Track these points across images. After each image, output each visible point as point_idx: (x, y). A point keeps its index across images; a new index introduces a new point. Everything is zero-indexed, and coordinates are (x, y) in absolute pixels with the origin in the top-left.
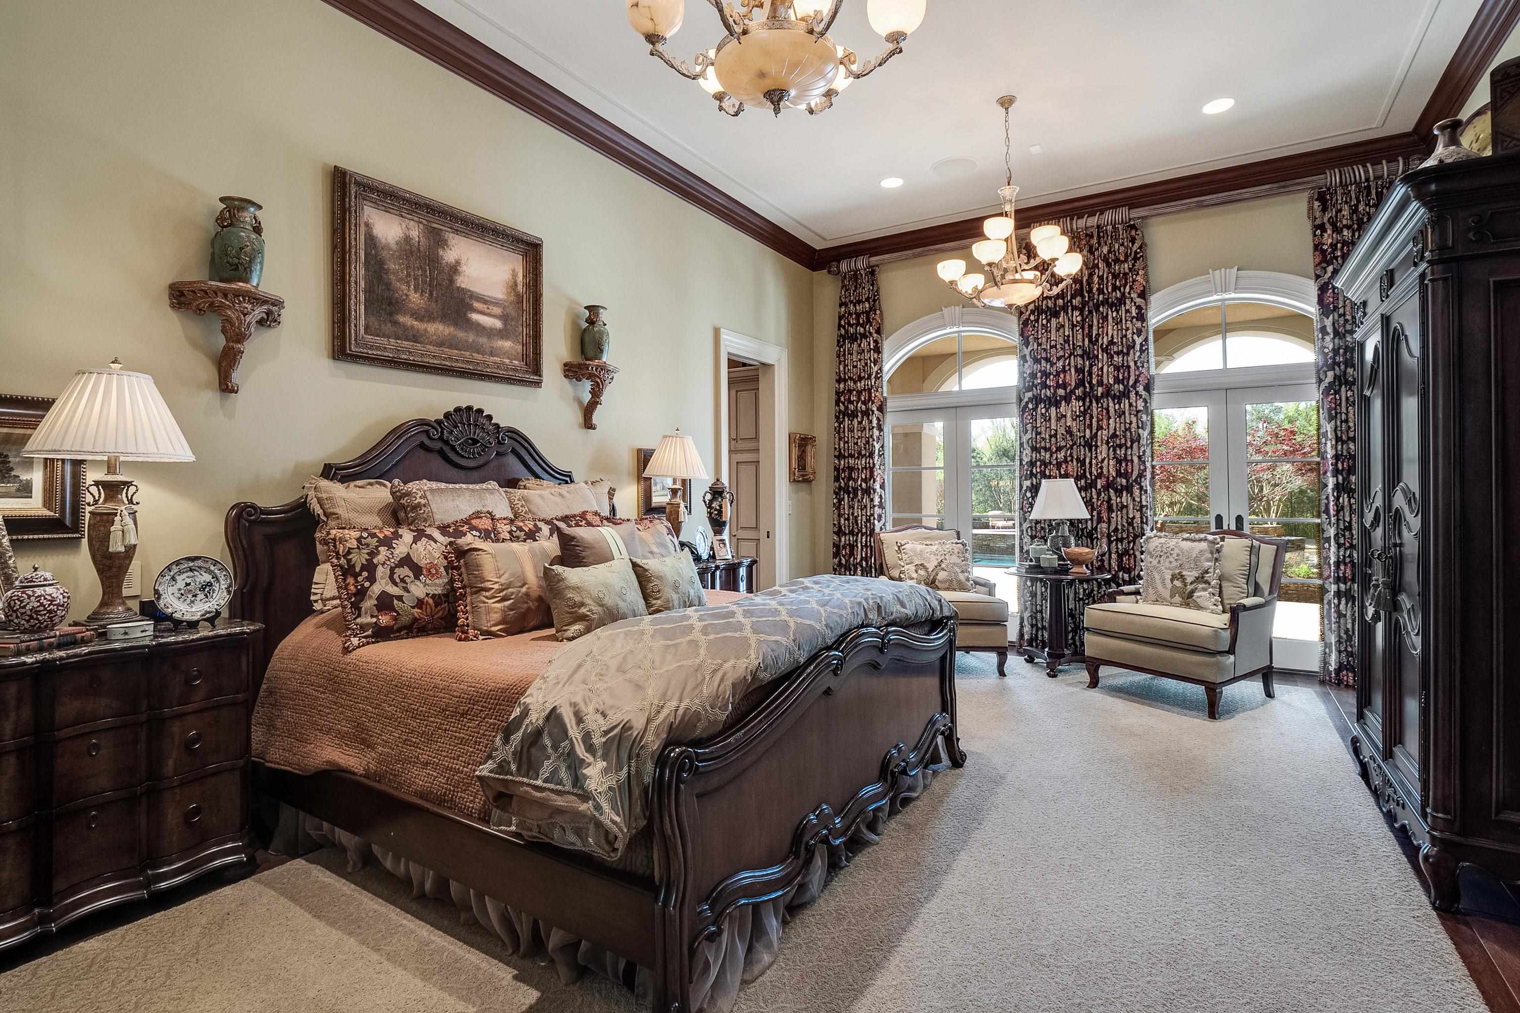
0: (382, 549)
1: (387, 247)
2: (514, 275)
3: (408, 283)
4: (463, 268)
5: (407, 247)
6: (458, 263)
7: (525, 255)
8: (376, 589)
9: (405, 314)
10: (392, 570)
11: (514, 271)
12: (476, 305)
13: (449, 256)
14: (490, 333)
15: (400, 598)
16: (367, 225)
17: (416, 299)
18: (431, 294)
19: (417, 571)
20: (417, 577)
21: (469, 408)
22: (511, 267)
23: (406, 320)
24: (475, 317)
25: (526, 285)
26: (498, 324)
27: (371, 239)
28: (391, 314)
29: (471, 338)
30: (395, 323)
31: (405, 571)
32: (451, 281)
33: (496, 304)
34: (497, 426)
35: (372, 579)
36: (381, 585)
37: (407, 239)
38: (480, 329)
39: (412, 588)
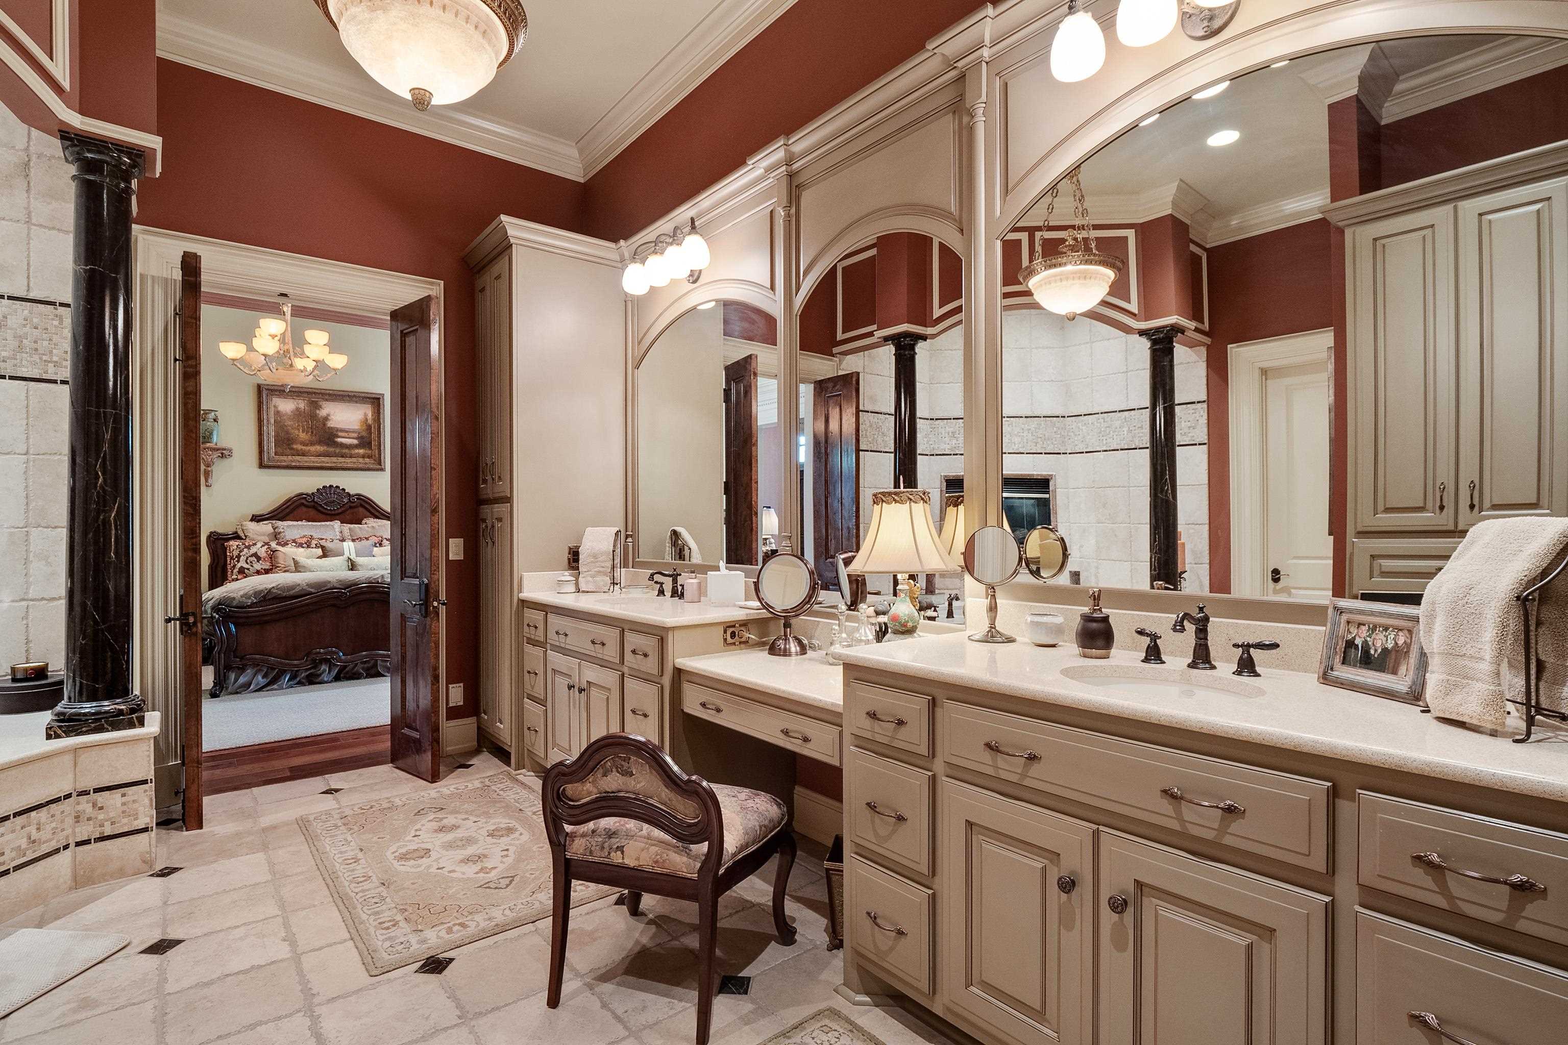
0: (245, 550)
1: (286, 414)
2: (366, 415)
3: (299, 430)
4: (332, 417)
5: (298, 413)
6: (328, 415)
7: (372, 403)
8: (239, 565)
9: (297, 444)
10: (247, 558)
11: (365, 413)
12: (340, 434)
13: (323, 413)
14: (350, 447)
15: (248, 569)
16: (275, 406)
17: (303, 436)
18: (312, 432)
19: (259, 559)
20: (258, 561)
21: (331, 486)
22: (364, 411)
23: (299, 447)
24: (339, 440)
25: (374, 420)
26: (355, 442)
27: (277, 413)
28: (289, 445)
29: (338, 451)
30: (293, 449)
31: (254, 558)
32: (324, 425)
33: (353, 432)
34: (348, 494)
35: (238, 561)
36: (242, 563)
37: (298, 409)
38: (342, 445)
39: (255, 565)
